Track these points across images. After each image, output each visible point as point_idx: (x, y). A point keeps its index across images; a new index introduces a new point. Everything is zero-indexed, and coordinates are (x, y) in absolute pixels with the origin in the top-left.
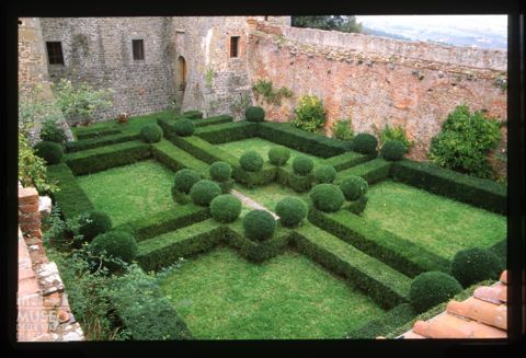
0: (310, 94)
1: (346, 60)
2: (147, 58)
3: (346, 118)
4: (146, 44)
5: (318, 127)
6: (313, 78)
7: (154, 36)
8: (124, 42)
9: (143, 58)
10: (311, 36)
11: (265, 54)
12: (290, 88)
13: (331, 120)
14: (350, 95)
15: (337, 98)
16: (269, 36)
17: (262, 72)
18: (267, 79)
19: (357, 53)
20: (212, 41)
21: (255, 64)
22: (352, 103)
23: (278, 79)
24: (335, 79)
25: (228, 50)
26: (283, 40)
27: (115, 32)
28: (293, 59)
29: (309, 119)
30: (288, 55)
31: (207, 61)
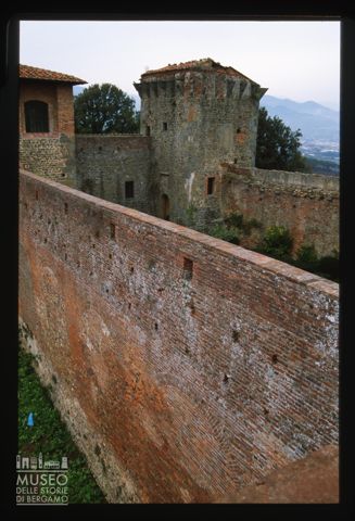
0: (277, 224)
1: (310, 196)
2: (136, 196)
3: (310, 244)
4: (135, 184)
5: (286, 252)
6: (279, 211)
7: (142, 178)
8: (118, 184)
9: (132, 196)
10: (276, 176)
11: (237, 192)
12: (259, 220)
13: (297, 247)
14: (313, 225)
15: (302, 228)
16: (241, 177)
17: (234, 207)
18: (238, 213)
19: (318, 190)
20: (194, 181)
21: (228, 200)
22: (316, 232)
23: (248, 212)
24: (300, 212)
25: (205, 189)
26: (253, 180)
27: (113, 176)
28: (262, 196)
29: (277, 246)
30: (257, 193)
31: (190, 198)
